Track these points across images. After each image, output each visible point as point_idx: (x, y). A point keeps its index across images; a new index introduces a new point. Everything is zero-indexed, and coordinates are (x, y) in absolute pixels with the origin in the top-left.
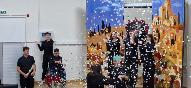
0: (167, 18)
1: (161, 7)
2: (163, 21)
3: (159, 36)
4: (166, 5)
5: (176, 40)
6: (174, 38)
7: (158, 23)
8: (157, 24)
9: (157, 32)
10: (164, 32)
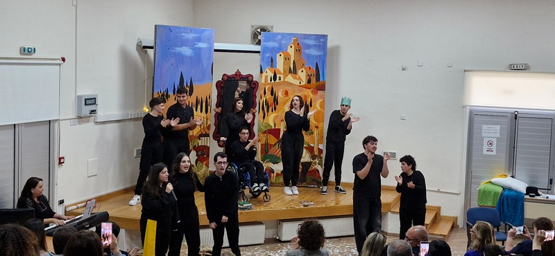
0: (294, 71)
1: (281, 53)
2: (286, 76)
3: (276, 100)
4: (291, 51)
5: (311, 106)
6: (308, 103)
7: (275, 79)
8: (271, 80)
9: (272, 93)
10: (286, 93)
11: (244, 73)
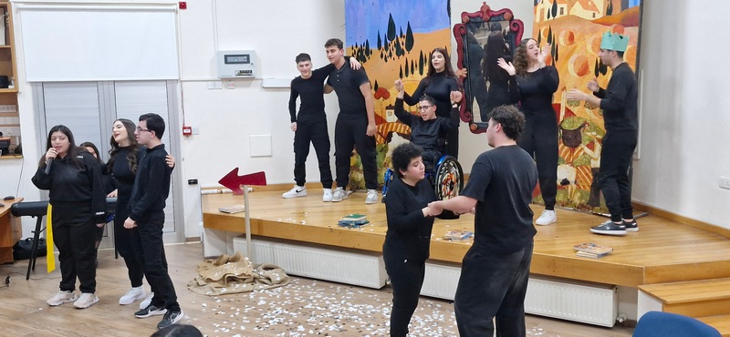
2: (571, 5)
3: (554, 52)
8: (549, 16)
10: (571, 38)
11: (495, 8)
